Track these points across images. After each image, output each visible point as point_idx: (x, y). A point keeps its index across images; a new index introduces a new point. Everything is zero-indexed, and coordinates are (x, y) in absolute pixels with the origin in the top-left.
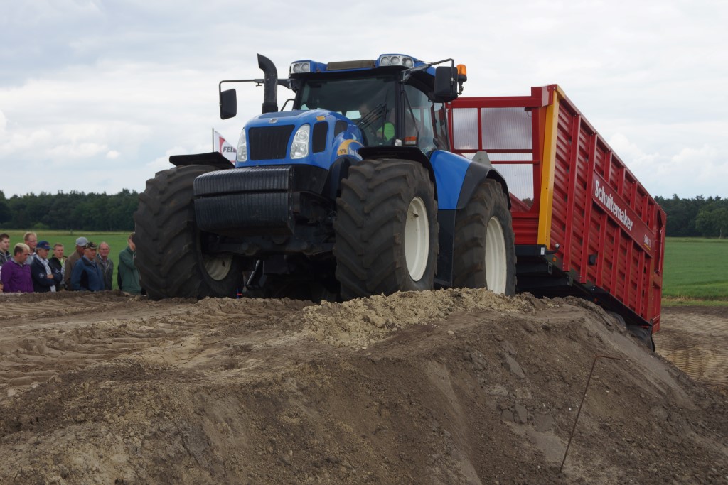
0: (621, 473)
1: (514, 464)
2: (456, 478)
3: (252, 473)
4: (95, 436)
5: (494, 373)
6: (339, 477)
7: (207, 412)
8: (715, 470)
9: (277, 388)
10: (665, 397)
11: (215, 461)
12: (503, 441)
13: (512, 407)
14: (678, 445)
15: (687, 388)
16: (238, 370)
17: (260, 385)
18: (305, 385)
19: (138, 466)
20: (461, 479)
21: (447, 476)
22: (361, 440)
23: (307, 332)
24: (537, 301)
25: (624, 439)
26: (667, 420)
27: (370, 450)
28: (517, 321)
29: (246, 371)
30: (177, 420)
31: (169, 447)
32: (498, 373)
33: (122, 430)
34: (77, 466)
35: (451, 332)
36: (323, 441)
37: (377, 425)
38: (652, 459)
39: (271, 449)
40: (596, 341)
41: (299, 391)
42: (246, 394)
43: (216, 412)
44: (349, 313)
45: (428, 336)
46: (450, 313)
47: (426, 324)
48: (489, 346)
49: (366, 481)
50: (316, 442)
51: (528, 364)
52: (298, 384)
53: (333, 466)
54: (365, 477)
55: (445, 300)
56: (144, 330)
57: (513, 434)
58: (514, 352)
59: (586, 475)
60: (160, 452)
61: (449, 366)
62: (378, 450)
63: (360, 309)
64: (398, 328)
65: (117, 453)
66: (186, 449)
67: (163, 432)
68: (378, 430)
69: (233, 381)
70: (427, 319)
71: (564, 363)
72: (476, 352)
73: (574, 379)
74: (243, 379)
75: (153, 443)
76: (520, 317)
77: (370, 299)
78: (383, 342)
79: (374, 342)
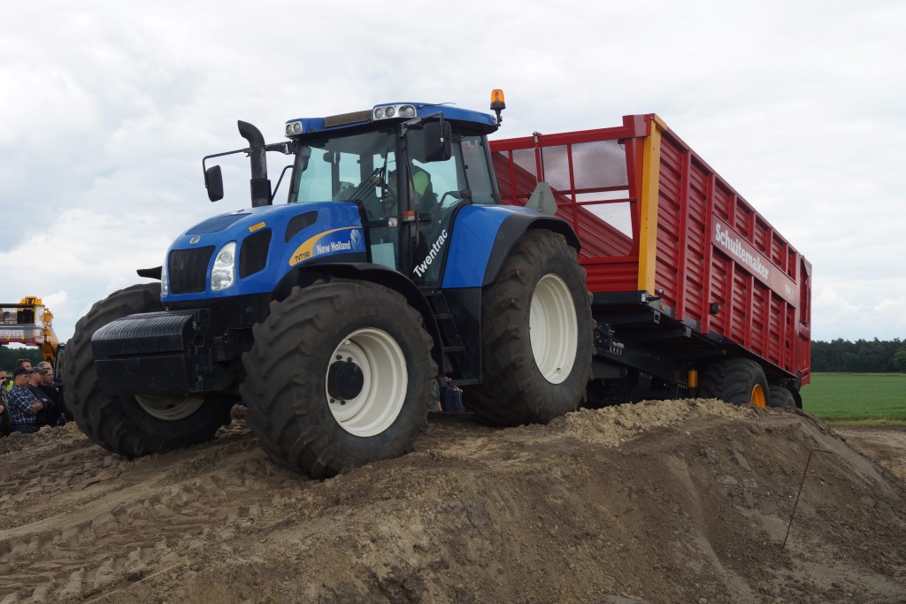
0: (836, 549)
1: (743, 540)
2: (694, 551)
3: (524, 542)
4: (398, 510)
5: (725, 466)
6: (596, 548)
7: (488, 494)
9: (544, 475)
10: (872, 489)
11: (494, 533)
12: (733, 521)
13: (741, 494)
14: (885, 528)
15: (891, 482)
16: (513, 461)
17: (532, 472)
18: (567, 473)
19: (432, 534)
20: (699, 552)
21: (687, 549)
22: (614, 518)
23: (568, 433)
25: (837, 522)
26: (875, 507)
27: (621, 526)
28: (743, 424)
29: (520, 462)
30: (464, 499)
31: (457, 520)
32: (729, 466)
33: (419, 506)
34: (383, 533)
35: (688, 433)
36: (582, 519)
37: (628, 507)
38: (863, 539)
39: (540, 524)
40: (811, 442)
41: (563, 478)
42: (520, 479)
44: (603, 417)
45: (669, 436)
46: (687, 418)
47: (667, 427)
48: (720, 444)
49: (619, 552)
50: (577, 519)
51: (754, 459)
52: (562, 472)
53: (591, 539)
54: (618, 548)
55: (683, 408)
57: (742, 516)
58: (742, 449)
59: (805, 550)
60: (449, 523)
61: (687, 460)
62: (629, 528)
63: (612, 414)
64: (644, 430)
65: (415, 523)
66: (471, 522)
67: (452, 508)
68: (629, 511)
69: (510, 470)
70: (668, 423)
71: (784, 459)
72: (710, 449)
73: (793, 472)
74: (518, 468)
75: (444, 516)
76: (747, 421)
77: (621, 406)
78: (631, 441)
79: (624, 441)
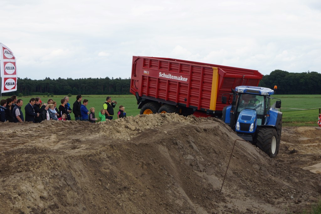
0: (245, 192)
1: (200, 189)
2: (178, 195)
3: (94, 193)
4: (29, 178)
6: (130, 194)
7: (72, 167)
8: (283, 191)
9: (98, 157)
10: (257, 160)
11: (78, 188)
12: (195, 179)
13: (196, 164)
14: (266, 180)
15: (264, 157)
16: (79, 149)
17: (91, 155)
18: (109, 155)
19: (48, 190)
20: (180, 195)
21: (175, 194)
22: (136, 179)
23: (102, 133)
24: (197, 119)
25: (244, 178)
26: (260, 170)
27: (140, 183)
28: (193, 127)
29: (82, 150)
30: (61, 170)
31: (60, 182)
32: (188, 149)
33: (39, 175)
34: (24, 191)
35: (166, 132)
36: (120, 180)
37: (142, 173)
39: (100, 183)
40: (225, 136)
41: (107, 158)
42: (86, 159)
43: (75, 167)
44: (118, 124)
45: (156, 134)
46: (162, 124)
47: (153, 129)
48: (183, 138)
49: (142, 196)
50: (118, 180)
51: (200, 146)
52: (107, 155)
53: (127, 190)
54: (141, 195)
55: (159, 118)
56: (24, 134)
57: (198, 176)
58: (194, 141)
59: (230, 193)
60: (56, 184)
61: (167, 147)
62: (144, 184)
63: (123, 122)
64: (142, 131)
65: (39, 184)
66: (66, 183)
67: (56, 175)
68: (143, 175)
69: (79, 154)
70: (153, 127)
71: (214, 145)
72: (179, 140)
73: (220, 152)
74: (83, 153)
75: (53, 180)
76: (193, 125)
77: (127, 118)
78: (136, 137)
79: (132, 137)
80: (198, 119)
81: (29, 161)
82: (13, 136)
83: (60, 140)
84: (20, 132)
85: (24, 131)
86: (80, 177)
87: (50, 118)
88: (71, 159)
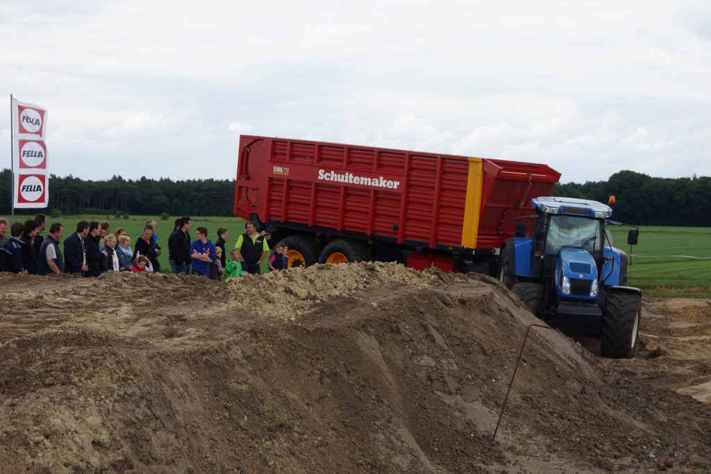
0: (548, 441)
1: (449, 432)
2: (399, 444)
3: (213, 436)
4: (68, 399)
5: (420, 344)
6: (293, 441)
7: (165, 378)
8: (631, 440)
9: (223, 356)
10: (576, 372)
11: (177, 425)
12: (436, 410)
13: (441, 377)
14: (594, 416)
15: (592, 364)
16: (181, 338)
17: (208, 352)
18: (249, 353)
19: (111, 428)
20: (404, 445)
21: (391, 442)
22: (306, 407)
23: (233, 304)
24: (445, 276)
25: (545, 410)
26: (581, 393)
27: (315, 416)
28: (435, 294)
29: (189, 339)
30: (141, 384)
31: (137, 410)
32: (424, 344)
33: (92, 393)
34: (56, 427)
35: (375, 304)
36: (271, 408)
37: (320, 393)
38: (573, 429)
39: (227, 415)
40: (507, 315)
41: (244, 359)
42: (196, 361)
43: (172, 378)
44: (270, 284)
45: (352, 308)
46: (368, 286)
47: (347, 296)
48: (412, 318)
49: (318, 446)
50: (266, 408)
51: (449, 336)
52: (242, 352)
53: (287, 431)
54: (316, 442)
55: (361, 273)
56: (61, 302)
57: (445, 404)
58: (436, 325)
59: (515, 443)
60: (129, 414)
61: (378, 337)
62: (323, 418)
63: (281, 280)
64: (321, 300)
65: (91, 415)
66: (152, 412)
67: (129, 395)
68: (321, 398)
69: (181, 349)
70: (347, 292)
71: (482, 336)
72: (403, 323)
73: (493, 351)
74: (190, 347)
75: (122, 406)
76: (435, 290)
77: (289, 271)
78: (309, 314)
79: (300, 313)
80: (448, 277)
81: (71, 361)
82: (35, 304)
83: (140, 316)
84: (52, 297)
85: (61, 295)
86: (181, 401)
87: (121, 265)
88: (164, 360)
